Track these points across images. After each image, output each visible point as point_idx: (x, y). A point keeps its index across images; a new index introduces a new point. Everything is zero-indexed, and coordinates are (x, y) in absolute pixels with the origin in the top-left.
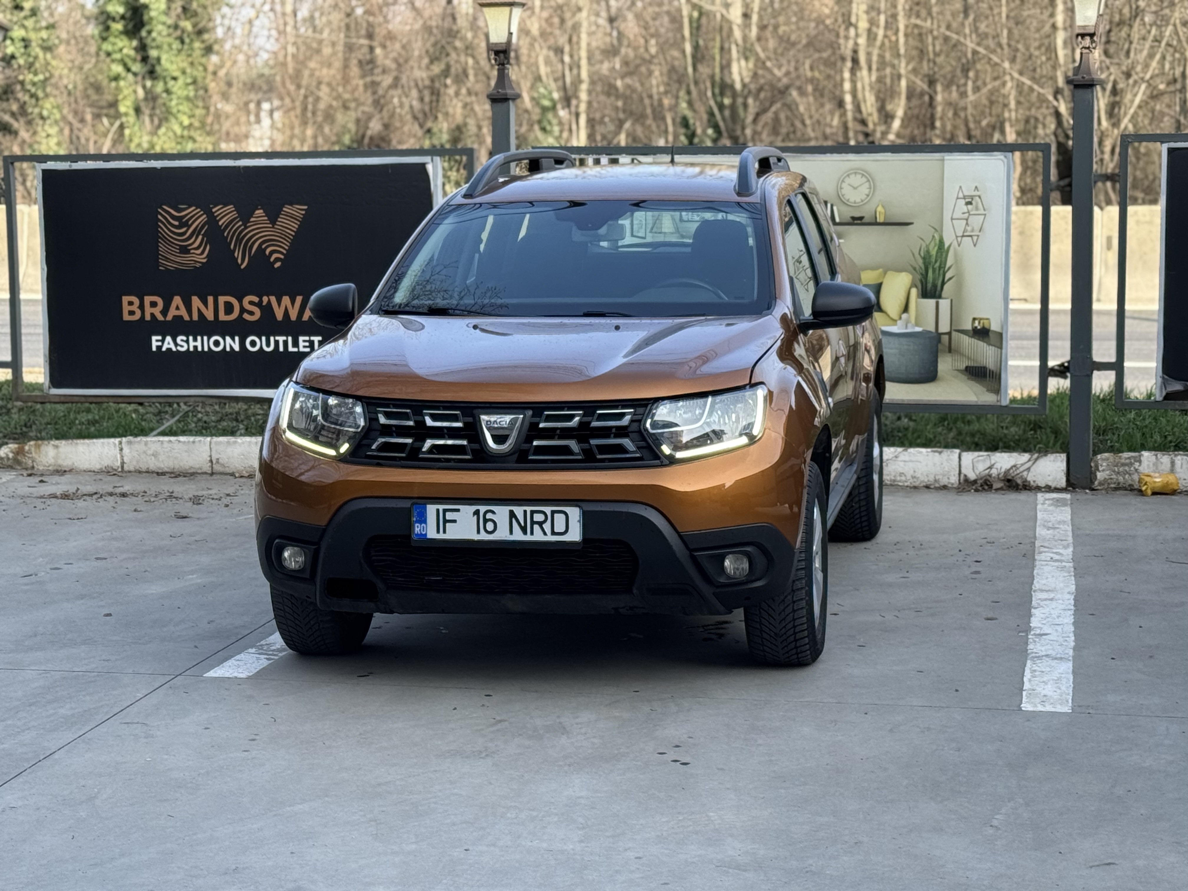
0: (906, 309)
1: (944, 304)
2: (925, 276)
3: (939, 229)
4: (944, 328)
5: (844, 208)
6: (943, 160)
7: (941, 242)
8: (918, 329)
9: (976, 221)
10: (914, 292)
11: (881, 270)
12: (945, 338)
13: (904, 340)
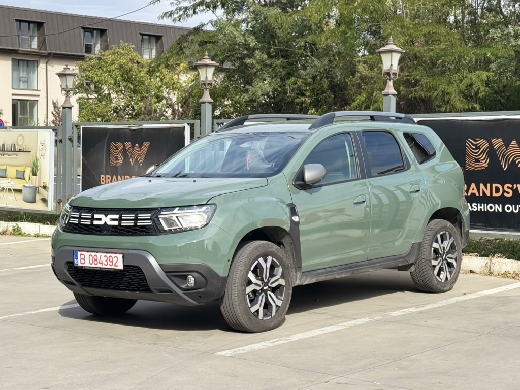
0: (30, 179)
1: (37, 177)
2: (33, 168)
3: (36, 154)
4: (37, 186)
5: (18, 147)
6: (37, 131)
7: (37, 158)
8: (32, 186)
9: (44, 151)
10: (31, 174)
11: (24, 167)
12: (37, 188)
13: (29, 189)
